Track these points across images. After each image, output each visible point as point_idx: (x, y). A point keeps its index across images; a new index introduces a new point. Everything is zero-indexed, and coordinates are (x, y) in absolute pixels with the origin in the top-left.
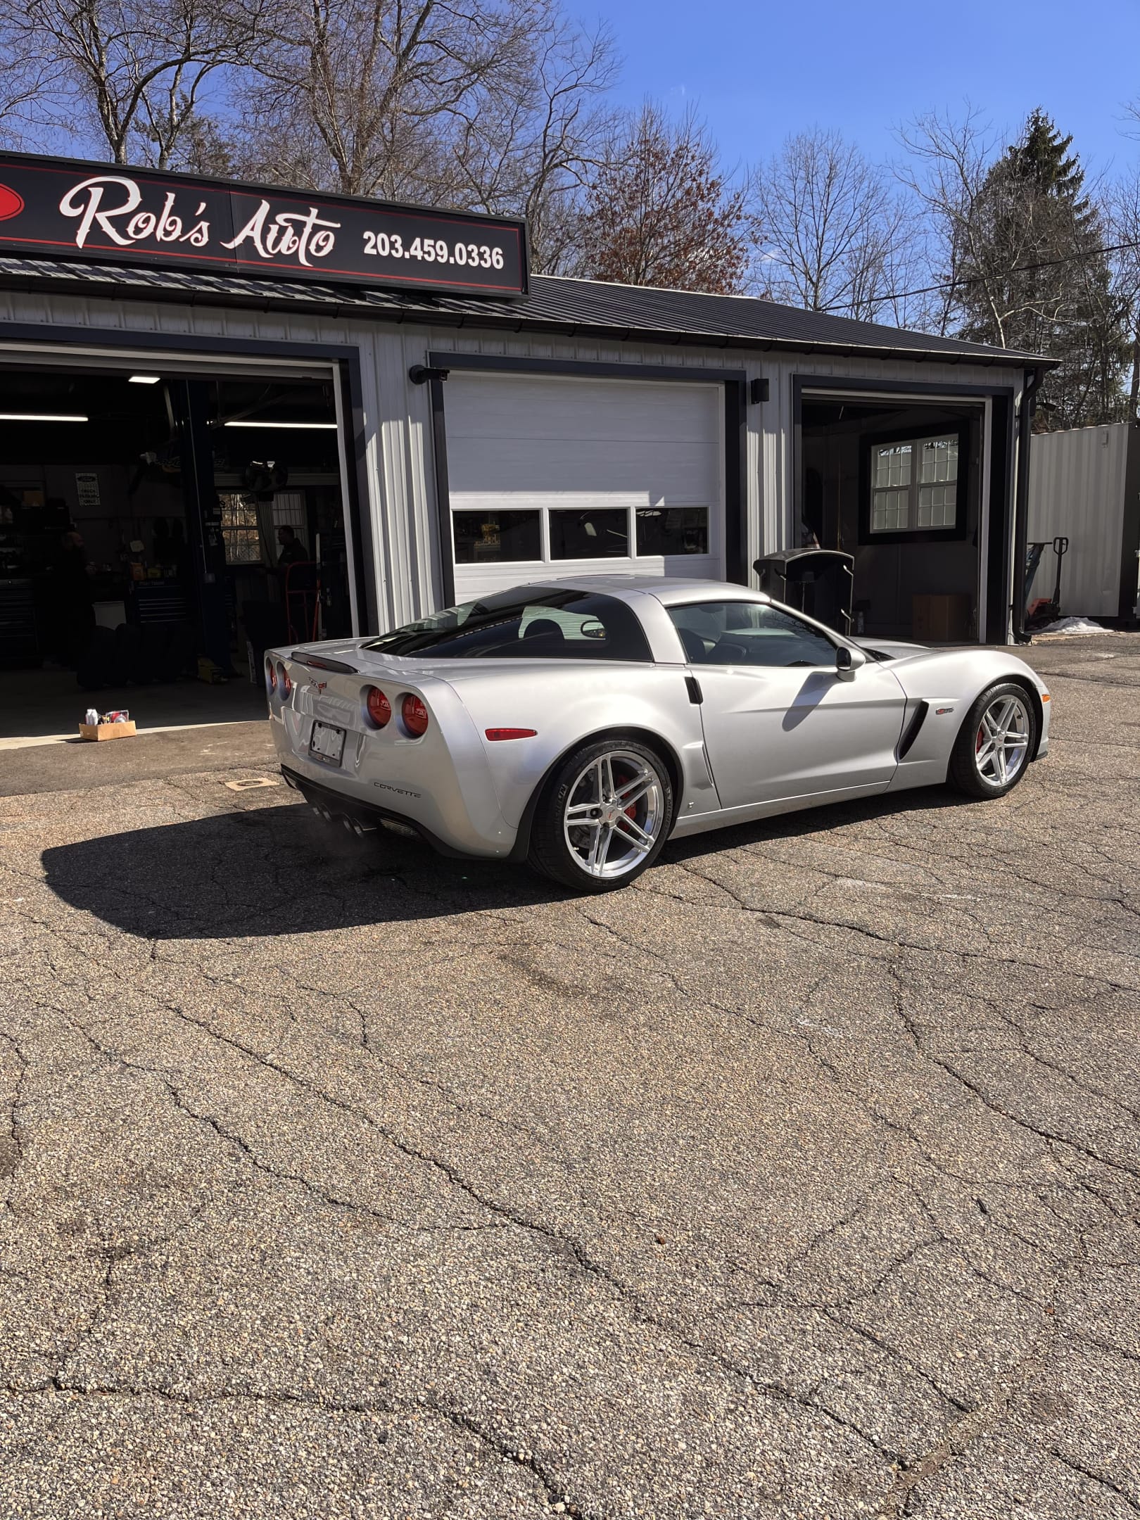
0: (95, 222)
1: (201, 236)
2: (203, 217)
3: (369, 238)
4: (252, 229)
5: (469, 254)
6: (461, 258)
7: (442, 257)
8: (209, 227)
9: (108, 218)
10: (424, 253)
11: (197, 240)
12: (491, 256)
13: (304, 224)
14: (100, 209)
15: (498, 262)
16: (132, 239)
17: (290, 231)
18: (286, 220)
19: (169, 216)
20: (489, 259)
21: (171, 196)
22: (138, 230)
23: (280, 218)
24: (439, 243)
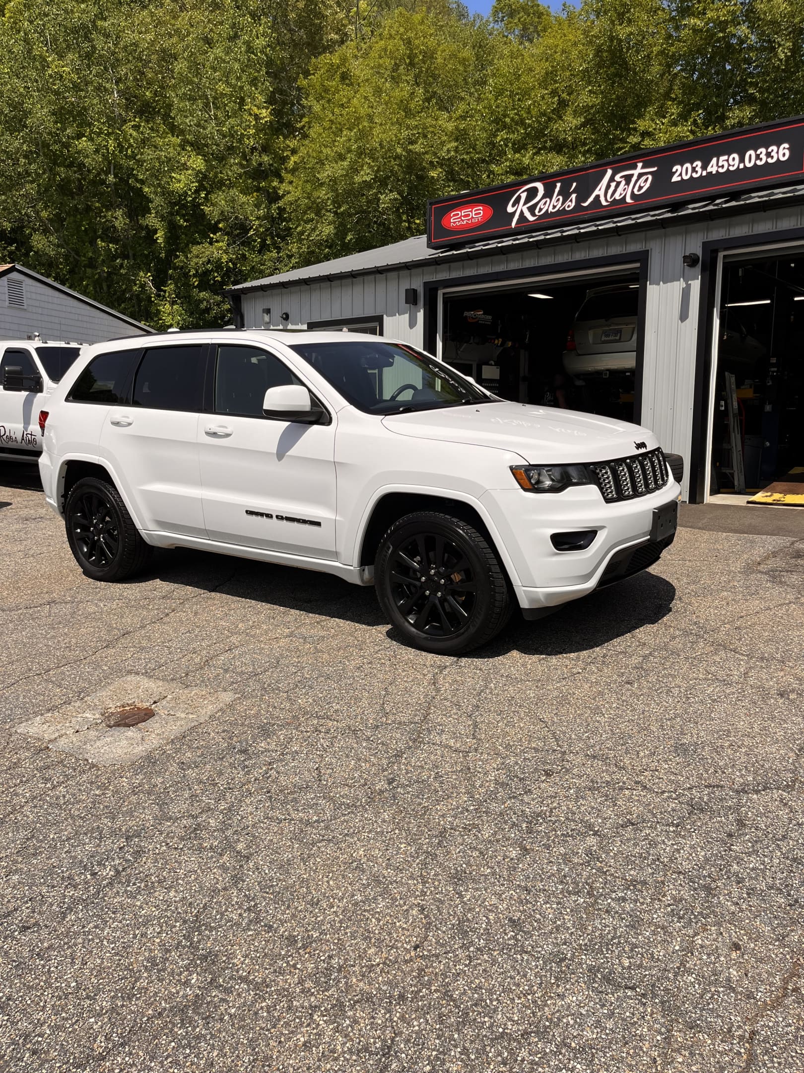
0: (522, 212)
1: (571, 204)
2: (573, 192)
3: (677, 170)
4: (599, 191)
5: (758, 157)
6: (750, 161)
8: (576, 197)
9: (528, 208)
10: (719, 167)
11: (569, 206)
13: (632, 175)
14: (525, 204)
15: (784, 155)
16: (536, 216)
17: (623, 183)
18: (621, 177)
19: (557, 196)
20: (776, 155)
21: (559, 185)
22: (541, 210)
23: (618, 178)
24: (732, 156)
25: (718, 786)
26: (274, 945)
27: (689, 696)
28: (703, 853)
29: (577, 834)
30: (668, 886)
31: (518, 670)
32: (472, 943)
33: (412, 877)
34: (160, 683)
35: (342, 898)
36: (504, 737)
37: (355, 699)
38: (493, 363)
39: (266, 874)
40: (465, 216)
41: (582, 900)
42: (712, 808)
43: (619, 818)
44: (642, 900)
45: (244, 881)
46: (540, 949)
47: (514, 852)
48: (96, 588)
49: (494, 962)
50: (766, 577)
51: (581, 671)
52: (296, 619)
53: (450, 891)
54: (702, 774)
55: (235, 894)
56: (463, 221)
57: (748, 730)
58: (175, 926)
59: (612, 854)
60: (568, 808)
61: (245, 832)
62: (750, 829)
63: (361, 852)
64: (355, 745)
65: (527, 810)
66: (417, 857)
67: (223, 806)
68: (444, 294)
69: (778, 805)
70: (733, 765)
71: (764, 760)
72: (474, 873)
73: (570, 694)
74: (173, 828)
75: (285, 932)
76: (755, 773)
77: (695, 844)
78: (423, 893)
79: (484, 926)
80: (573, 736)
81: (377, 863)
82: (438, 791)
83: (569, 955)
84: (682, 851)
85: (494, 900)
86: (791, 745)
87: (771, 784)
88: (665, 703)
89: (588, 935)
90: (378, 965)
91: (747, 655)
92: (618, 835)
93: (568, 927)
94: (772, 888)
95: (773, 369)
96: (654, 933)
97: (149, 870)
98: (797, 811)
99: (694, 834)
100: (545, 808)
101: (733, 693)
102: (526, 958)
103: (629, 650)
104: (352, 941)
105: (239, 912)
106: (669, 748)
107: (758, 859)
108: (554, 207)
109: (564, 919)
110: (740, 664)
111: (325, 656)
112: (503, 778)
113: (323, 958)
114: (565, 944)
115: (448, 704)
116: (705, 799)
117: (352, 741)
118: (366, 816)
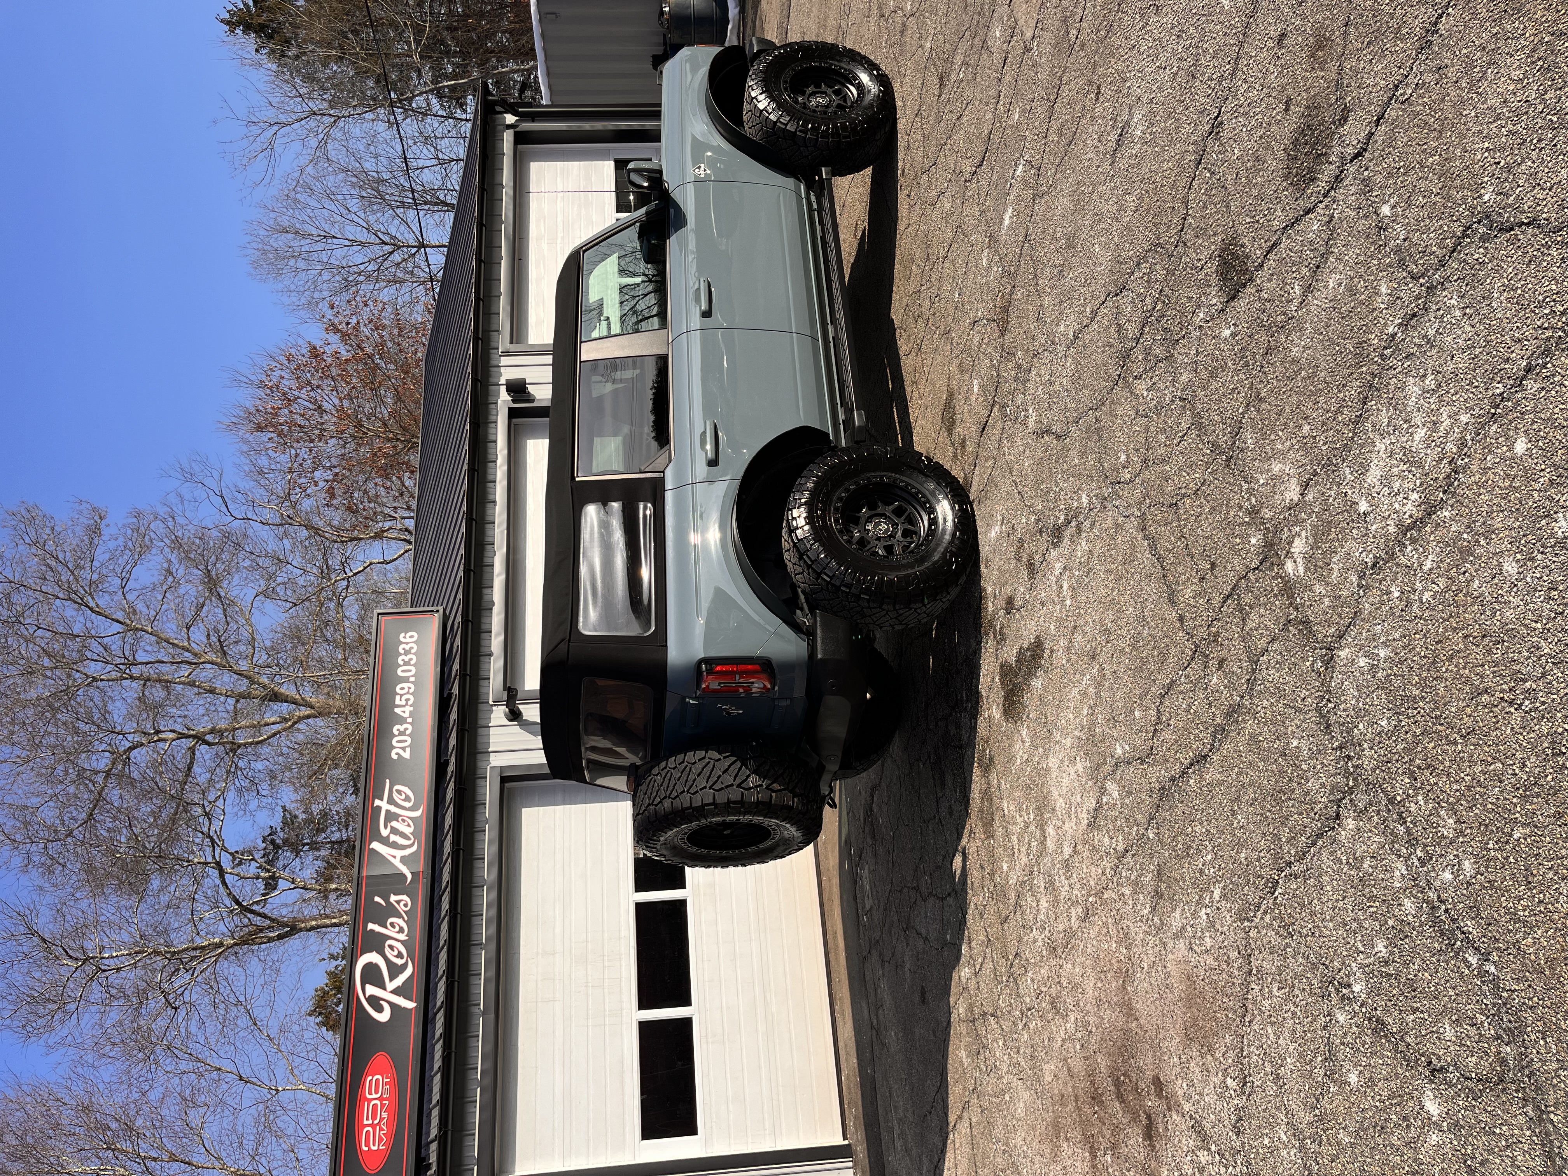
0: (396, 992)
1: (402, 901)
2: (386, 899)
3: (397, 754)
4: (394, 857)
5: (406, 663)
6: (410, 671)
7: (409, 688)
8: (394, 895)
9: (391, 980)
10: (407, 704)
11: (406, 905)
12: (407, 643)
13: (387, 811)
14: (384, 988)
15: (411, 637)
16: (407, 961)
17: (394, 824)
18: (386, 827)
19: (387, 928)
20: (410, 645)
21: (371, 926)
22: (400, 955)
23: (384, 832)
24: (398, 690)
40: (374, 1118)
56: (381, 1119)
108: (401, 930)
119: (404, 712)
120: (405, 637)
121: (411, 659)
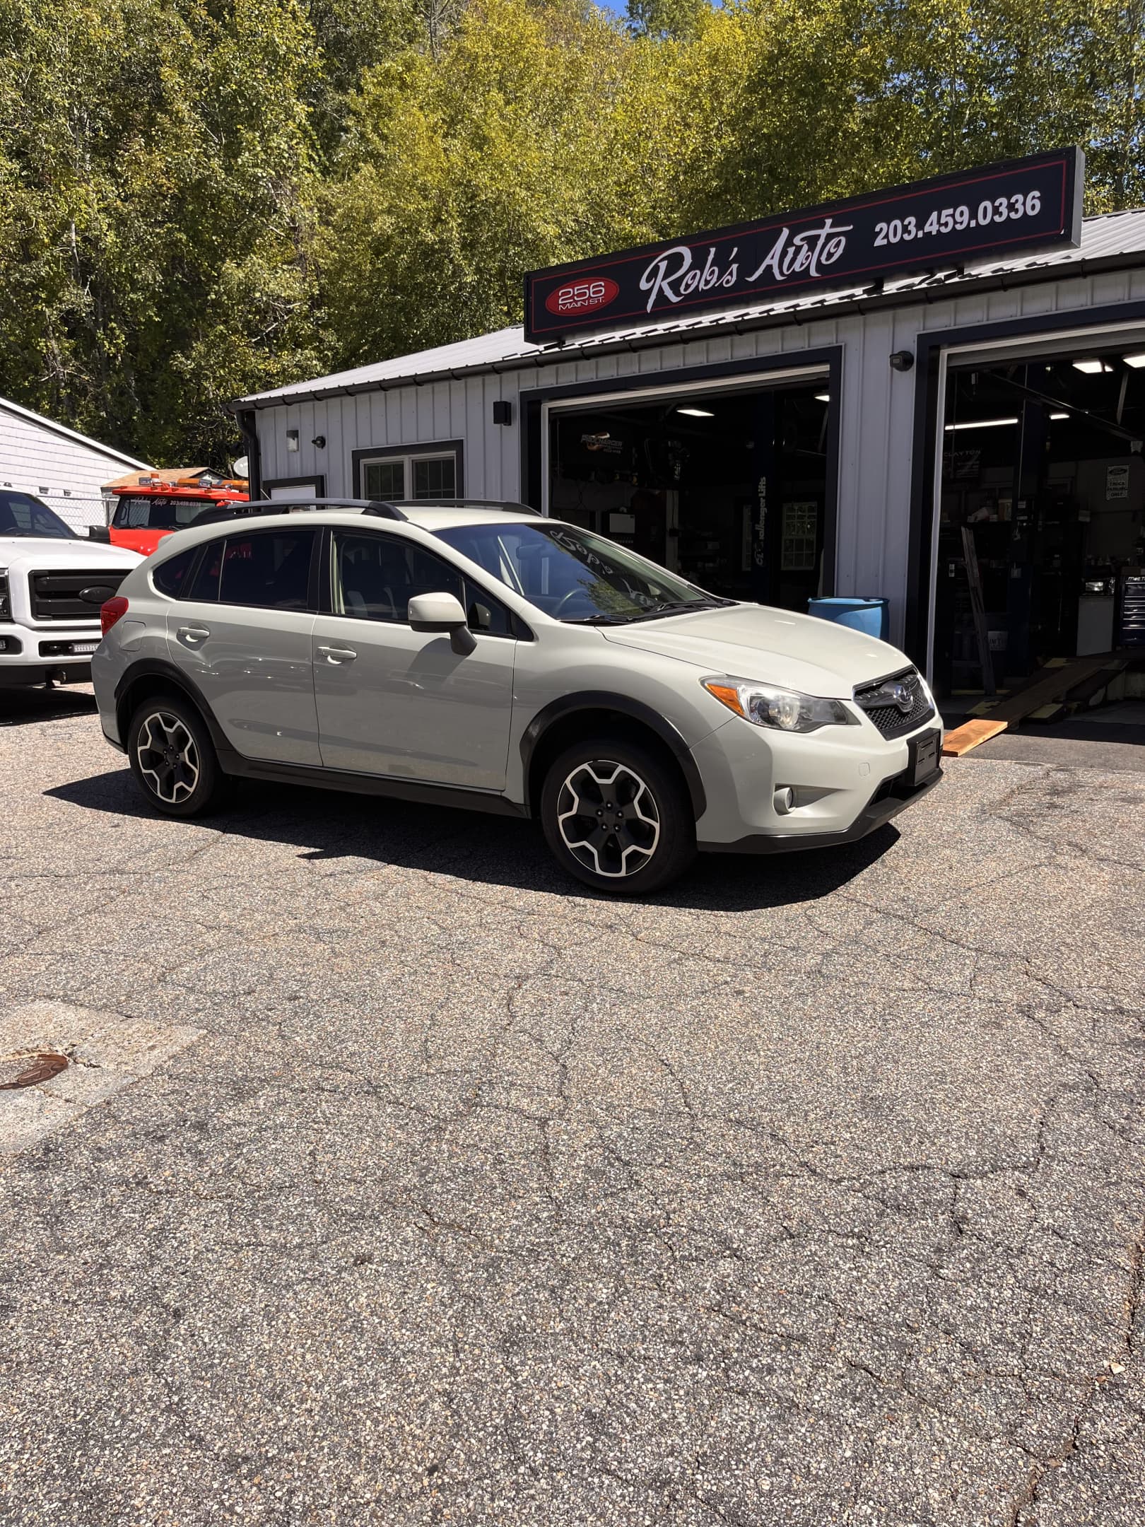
0: (661, 290)
1: (730, 279)
3: (881, 229)
4: (772, 260)
8: (737, 268)
9: (669, 283)
10: (941, 225)
11: (728, 282)
12: (1024, 204)
13: (818, 237)
14: (663, 279)
15: (1033, 207)
16: (682, 295)
17: (806, 247)
18: (802, 240)
19: (711, 267)
20: (1021, 207)
21: (713, 250)
22: (688, 286)
23: (797, 241)
24: (959, 210)
25: (925, 1167)
26: (202, 1473)
27: (888, 1017)
28: (896, 1283)
29: (706, 1255)
30: (840, 1343)
31: (635, 980)
32: (522, 1460)
33: (437, 1343)
34: (84, 1012)
35: (322, 1386)
36: (606, 1090)
37: (384, 1034)
38: (625, 510)
39: (205, 1344)
40: (579, 295)
41: (705, 1374)
42: (913, 1203)
43: (772, 1225)
44: (798, 1370)
45: (167, 1359)
46: (632, 1465)
47: (605, 1291)
48: (9, 858)
49: (556, 1492)
50: (1008, 824)
51: (729, 979)
52: (309, 903)
53: (497, 1365)
54: (900, 1148)
55: (150, 1382)
56: (576, 302)
57: (973, 1072)
58: (45, 1441)
59: (756, 1289)
60: (694, 1211)
61: (181, 1269)
62: (970, 1239)
63: (363, 1300)
64: (375, 1112)
65: (631, 1215)
66: (451, 1306)
67: (153, 1222)
68: (550, 409)
69: (1012, 1197)
70: (948, 1131)
71: (994, 1121)
72: (538, 1331)
73: (710, 1018)
74: (66, 1266)
75: (221, 1448)
76: (981, 1143)
77: (884, 1267)
78: (454, 1371)
79: (545, 1427)
80: (710, 1089)
81: (385, 1318)
82: (496, 1187)
83: (677, 1474)
84: (864, 1281)
85: (566, 1380)
86: (1035, 1095)
87: (1004, 1161)
88: (851, 1031)
89: (710, 1436)
90: (368, 1503)
91: (976, 950)
92: (769, 1255)
93: (679, 1423)
94: (1000, 1341)
95: (1022, 518)
96: (813, 1428)
97: (17, 1340)
98: (1040, 1207)
99: (884, 1249)
100: (659, 1212)
101: (953, 1012)
102: (607, 1482)
103: (803, 943)
104: (331, 1463)
105: (153, 1412)
106: (853, 1105)
107: (980, 1290)
109: (673, 1408)
110: (965, 964)
111: (347, 964)
112: (598, 1163)
113: (279, 1494)
114: (671, 1454)
115: (525, 1038)
116: (905, 1188)
117: (371, 1104)
118: (378, 1233)
119: (931, 224)
120: (1034, 198)
121: (1001, 214)
